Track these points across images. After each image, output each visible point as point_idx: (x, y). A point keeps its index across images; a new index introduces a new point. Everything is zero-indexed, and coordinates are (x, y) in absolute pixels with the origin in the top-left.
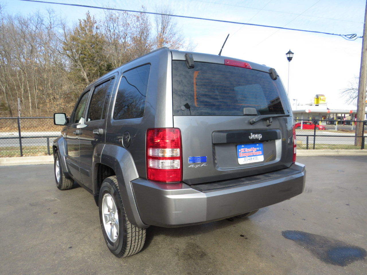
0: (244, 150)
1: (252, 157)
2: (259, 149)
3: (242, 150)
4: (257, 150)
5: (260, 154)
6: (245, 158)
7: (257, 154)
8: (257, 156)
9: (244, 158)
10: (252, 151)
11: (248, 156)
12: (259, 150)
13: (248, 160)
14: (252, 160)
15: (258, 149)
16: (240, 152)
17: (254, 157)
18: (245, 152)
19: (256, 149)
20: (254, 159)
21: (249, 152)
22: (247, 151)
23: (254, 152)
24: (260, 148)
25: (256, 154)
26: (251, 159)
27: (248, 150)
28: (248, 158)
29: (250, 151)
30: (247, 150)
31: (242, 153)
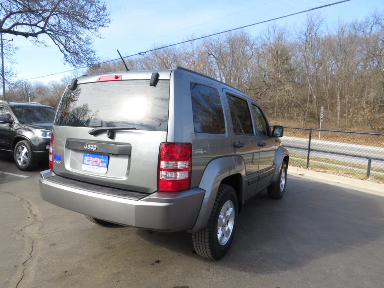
0: (90, 158)
1: (96, 167)
3: (87, 158)
4: (102, 162)
5: (104, 166)
6: (89, 166)
9: (87, 165)
10: (97, 162)
11: (92, 165)
12: (104, 162)
13: (91, 169)
14: (96, 169)
15: (103, 160)
16: (86, 159)
17: (98, 167)
18: (90, 161)
19: (101, 160)
20: (97, 169)
21: (93, 161)
22: (92, 160)
23: (99, 163)
24: (105, 160)
25: (100, 164)
28: (92, 166)
29: (95, 160)
30: (92, 158)
31: (87, 160)
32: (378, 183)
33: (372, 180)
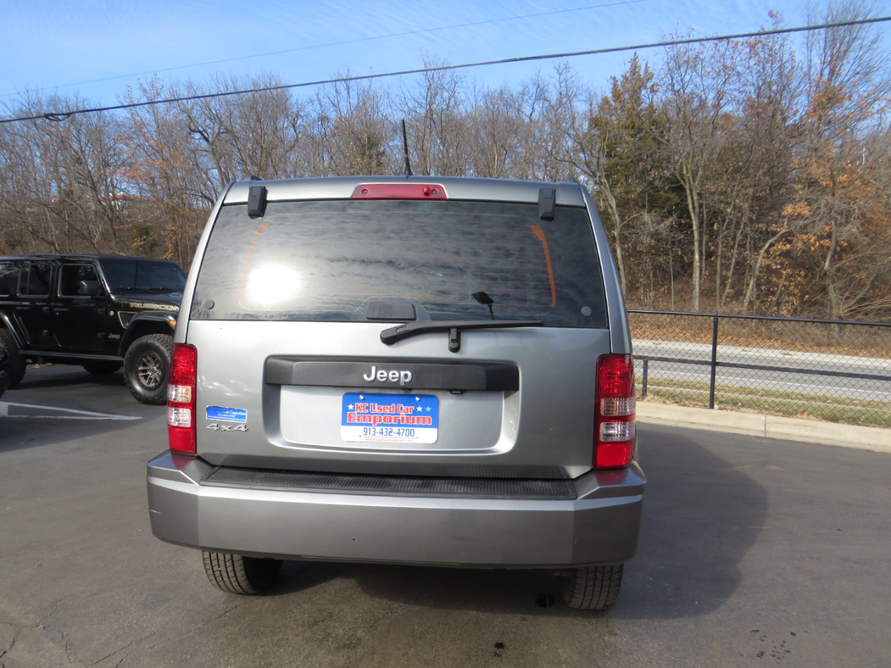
0: (366, 407)
1: (395, 430)
2: (424, 410)
4: (416, 413)
5: (425, 424)
6: (367, 427)
7: (416, 423)
8: (415, 429)
10: (397, 414)
11: (379, 425)
12: (423, 413)
13: (378, 435)
17: (400, 428)
19: (411, 408)
21: (381, 414)
23: (405, 416)
24: (428, 409)
25: (410, 421)
26: (391, 432)
27: (379, 409)
28: (378, 428)
29: (387, 411)
32: (665, 403)
33: (653, 398)
